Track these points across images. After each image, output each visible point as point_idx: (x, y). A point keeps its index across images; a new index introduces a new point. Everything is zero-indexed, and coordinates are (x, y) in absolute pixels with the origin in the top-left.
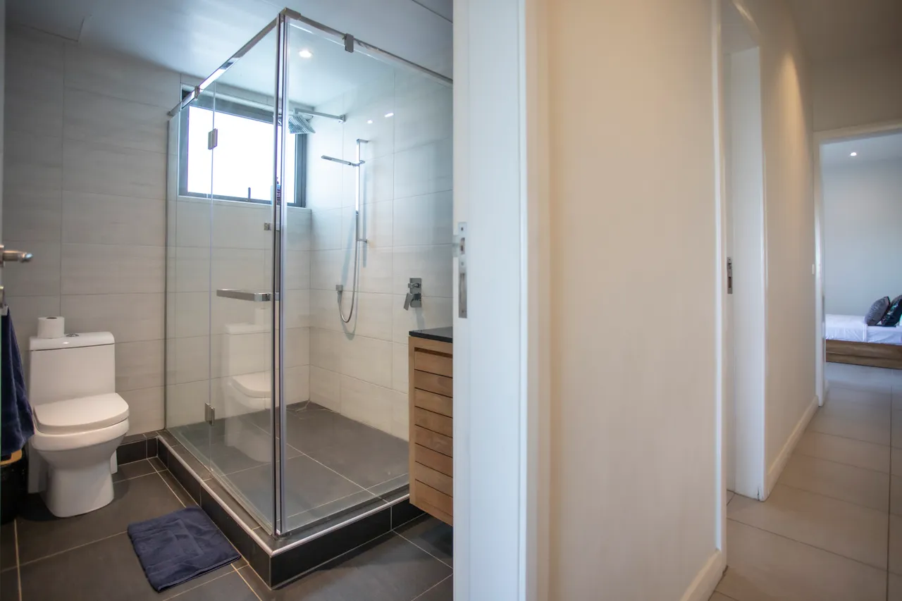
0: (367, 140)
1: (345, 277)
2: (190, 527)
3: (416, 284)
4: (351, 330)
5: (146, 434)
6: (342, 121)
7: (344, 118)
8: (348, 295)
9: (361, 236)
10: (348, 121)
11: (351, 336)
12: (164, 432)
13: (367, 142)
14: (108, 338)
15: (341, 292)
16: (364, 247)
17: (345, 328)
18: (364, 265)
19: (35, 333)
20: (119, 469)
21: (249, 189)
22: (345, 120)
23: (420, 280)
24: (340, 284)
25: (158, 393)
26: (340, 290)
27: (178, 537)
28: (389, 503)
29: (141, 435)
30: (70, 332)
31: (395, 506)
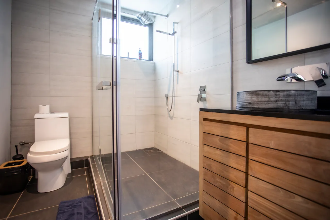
0: (178, 22)
1: (169, 91)
2: (85, 208)
3: (203, 89)
4: (172, 116)
5: (85, 157)
6: (166, 17)
7: (167, 16)
8: (170, 99)
9: (176, 69)
10: (169, 17)
11: (172, 118)
12: (92, 157)
13: (178, 23)
14: (66, 115)
15: (167, 97)
16: (177, 75)
17: (169, 114)
18: (178, 83)
19: (38, 112)
20: (72, 171)
21: (128, 53)
22: (168, 17)
23: (205, 86)
24: (167, 94)
25: (90, 140)
26: (167, 96)
27: (78, 213)
28: (186, 213)
29: (83, 157)
30: (52, 112)
31: (190, 215)
